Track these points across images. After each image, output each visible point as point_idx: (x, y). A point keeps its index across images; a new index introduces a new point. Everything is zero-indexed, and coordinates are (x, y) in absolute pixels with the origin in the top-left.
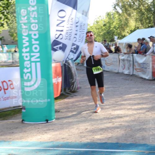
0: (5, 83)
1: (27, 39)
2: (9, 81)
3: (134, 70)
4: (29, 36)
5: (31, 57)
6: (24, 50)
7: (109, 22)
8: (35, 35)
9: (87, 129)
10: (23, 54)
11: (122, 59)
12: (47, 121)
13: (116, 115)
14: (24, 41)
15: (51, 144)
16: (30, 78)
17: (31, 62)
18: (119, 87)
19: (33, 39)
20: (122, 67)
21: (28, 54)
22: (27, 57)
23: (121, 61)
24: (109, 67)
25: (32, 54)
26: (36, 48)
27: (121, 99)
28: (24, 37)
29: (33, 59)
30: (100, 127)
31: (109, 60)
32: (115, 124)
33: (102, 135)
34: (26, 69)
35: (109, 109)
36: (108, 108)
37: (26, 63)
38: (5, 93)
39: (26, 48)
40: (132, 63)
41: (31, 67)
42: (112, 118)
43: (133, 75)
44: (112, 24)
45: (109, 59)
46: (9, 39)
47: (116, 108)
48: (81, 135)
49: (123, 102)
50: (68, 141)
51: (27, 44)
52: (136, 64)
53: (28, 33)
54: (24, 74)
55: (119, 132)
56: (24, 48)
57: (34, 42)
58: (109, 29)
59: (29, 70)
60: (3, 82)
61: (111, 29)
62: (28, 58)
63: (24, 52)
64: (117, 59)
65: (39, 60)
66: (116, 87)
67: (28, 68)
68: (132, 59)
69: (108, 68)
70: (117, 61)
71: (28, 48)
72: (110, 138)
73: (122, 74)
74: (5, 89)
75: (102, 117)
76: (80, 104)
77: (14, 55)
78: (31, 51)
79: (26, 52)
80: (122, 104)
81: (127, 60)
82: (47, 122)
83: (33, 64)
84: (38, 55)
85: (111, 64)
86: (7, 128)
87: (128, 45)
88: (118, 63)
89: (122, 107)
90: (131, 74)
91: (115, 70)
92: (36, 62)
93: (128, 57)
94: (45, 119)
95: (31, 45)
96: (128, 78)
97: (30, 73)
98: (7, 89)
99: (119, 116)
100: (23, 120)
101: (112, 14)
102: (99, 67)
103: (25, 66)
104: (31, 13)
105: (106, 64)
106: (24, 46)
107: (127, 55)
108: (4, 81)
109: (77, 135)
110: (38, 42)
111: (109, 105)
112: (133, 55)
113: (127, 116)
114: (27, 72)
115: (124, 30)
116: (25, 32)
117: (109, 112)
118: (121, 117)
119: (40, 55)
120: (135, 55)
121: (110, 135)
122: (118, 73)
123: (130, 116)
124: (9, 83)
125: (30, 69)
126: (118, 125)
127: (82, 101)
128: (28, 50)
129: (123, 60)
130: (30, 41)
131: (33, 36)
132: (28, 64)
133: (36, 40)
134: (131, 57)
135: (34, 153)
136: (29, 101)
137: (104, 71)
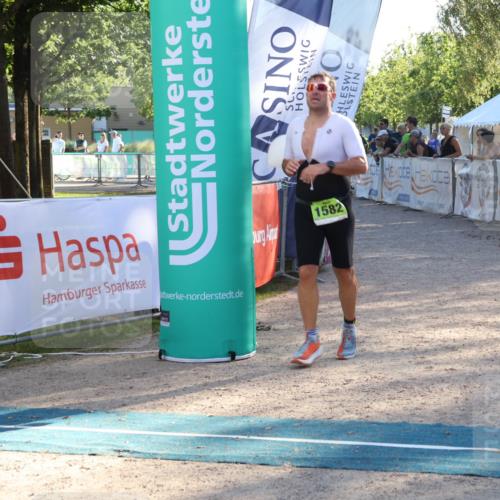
0: (112, 243)
1: (181, 113)
2: (125, 236)
4: (187, 103)
5: (191, 165)
6: (171, 146)
7: (426, 64)
8: (204, 101)
9: (348, 381)
10: (168, 158)
11: (461, 176)
12: (233, 355)
13: (440, 343)
14: (172, 120)
15: (241, 424)
16: (186, 229)
17: (191, 181)
18: (452, 259)
19: (198, 112)
20: (462, 197)
21: (182, 158)
22: (178, 165)
23: (458, 180)
24: (420, 198)
25: (194, 158)
26: (205, 140)
27: (454, 293)
28: (171, 108)
29: (196, 172)
30: (390, 377)
31: (424, 178)
32: (436, 368)
33: (396, 401)
34: (173, 200)
35: (419, 325)
36: (414, 322)
37: (175, 182)
38: (113, 272)
39: (177, 138)
41: (189, 196)
42: (426, 351)
43: (494, 223)
44: (437, 70)
45: (423, 173)
46: (131, 115)
47: (440, 321)
48: (330, 398)
49: (461, 304)
50: (292, 416)
51: (181, 128)
53: (186, 94)
54: (170, 217)
55: (446, 391)
56: (172, 140)
57: (200, 122)
58: (425, 86)
59: (184, 205)
60: (106, 241)
61: (433, 84)
62: (182, 170)
63: (172, 152)
64: (446, 175)
65: (213, 174)
66: (439, 259)
67: (179, 200)
68: (491, 176)
69: (420, 203)
70: (447, 180)
71: (184, 140)
72: (417, 409)
74: (112, 261)
75: (396, 346)
76: (331, 308)
77: (141, 159)
78: (191, 149)
79: (177, 152)
81: (478, 178)
82: (233, 359)
83: (196, 187)
84: (211, 159)
85: (429, 189)
86: (115, 374)
87: (481, 132)
88: (451, 187)
89: (459, 317)
90: (489, 218)
91: (441, 206)
92: (204, 181)
93: (480, 169)
95: (191, 131)
97: (188, 212)
98: (119, 260)
99: (446, 344)
101: (436, 38)
102: (334, 201)
103: (173, 193)
104: (195, 37)
105: (413, 189)
106: (172, 132)
107: (477, 164)
108: (112, 237)
109: (321, 399)
110: (211, 123)
112: (494, 164)
113: (471, 345)
114: (179, 211)
115: (471, 88)
116: (175, 92)
117: (418, 334)
118: (453, 349)
121: (417, 401)
122: (450, 216)
123: (481, 344)
124: (125, 242)
125: (186, 200)
126: (444, 372)
128: (182, 145)
129: (467, 178)
130: (189, 120)
132: (181, 188)
133: (205, 116)
134: (491, 168)
135: (190, 450)
136: (180, 297)
137: (408, 209)
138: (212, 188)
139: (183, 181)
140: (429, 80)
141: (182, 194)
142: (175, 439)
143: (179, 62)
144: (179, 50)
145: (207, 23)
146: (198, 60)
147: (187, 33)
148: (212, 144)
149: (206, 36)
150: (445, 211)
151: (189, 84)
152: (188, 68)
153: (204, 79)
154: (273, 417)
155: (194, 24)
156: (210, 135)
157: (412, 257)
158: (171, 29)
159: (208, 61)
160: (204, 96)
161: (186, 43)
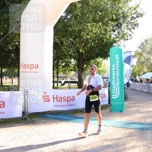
0: (102, 95)
1: (114, 77)
3: (149, 90)
4: (115, 75)
5: (116, 84)
6: (113, 81)
9: (140, 116)
10: (112, 83)
12: (121, 112)
14: (113, 78)
15: (128, 122)
21: (114, 83)
22: (114, 84)
24: (137, 88)
25: (116, 83)
26: (118, 81)
27: (148, 103)
29: (116, 85)
30: (146, 116)
33: (149, 120)
36: (145, 107)
37: (113, 86)
39: (114, 80)
40: (148, 87)
41: (115, 88)
42: (149, 112)
43: (149, 92)
45: (137, 85)
48: (139, 119)
49: (150, 105)
50: (134, 121)
51: (114, 79)
52: (150, 88)
57: (117, 78)
59: (115, 90)
62: (115, 85)
64: (141, 85)
65: (119, 85)
67: (114, 89)
68: (148, 86)
73: (144, 92)
74: (102, 97)
75: (144, 111)
78: (116, 82)
80: (150, 106)
81: (146, 86)
83: (117, 87)
84: (119, 83)
86: (105, 114)
88: (142, 87)
90: (148, 92)
91: (140, 90)
92: (118, 87)
94: (120, 111)
95: (116, 79)
96: (147, 93)
97: (115, 91)
98: (103, 97)
100: (111, 111)
106: (113, 79)
107: (146, 84)
109: (137, 119)
110: (119, 78)
111: (144, 106)
117: (146, 109)
119: (120, 83)
120: (150, 84)
122: (142, 91)
127: (131, 103)
128: (115, 81)
129: (144, 86)
130: (116, 77)
131: (117, 75)
133: (118, 77)
134: (148, 85)
135: (122, 126)
136: (114, 103)
137: (135, 90)
138: (119, 87)
139: (115, 86)
140: (134, 71)
141: (114, 88)
142: (121, 125)
143: (114, 69)
144: (114, 68)
145: (119, 64)
146: (117, 69)
147: (116, 65)
148: (119, 81)
149: (118, 66)
150: (141, 90)
151: (116, 73)
152: (116, 70)
153: (118, 72)
154: (132, 122)
155: (117, 64)
156: (119, 80)
157: (139, 97)
158: (113, 65)
159: (119, 69)
160: (118, 74)
161: (115, 67)
